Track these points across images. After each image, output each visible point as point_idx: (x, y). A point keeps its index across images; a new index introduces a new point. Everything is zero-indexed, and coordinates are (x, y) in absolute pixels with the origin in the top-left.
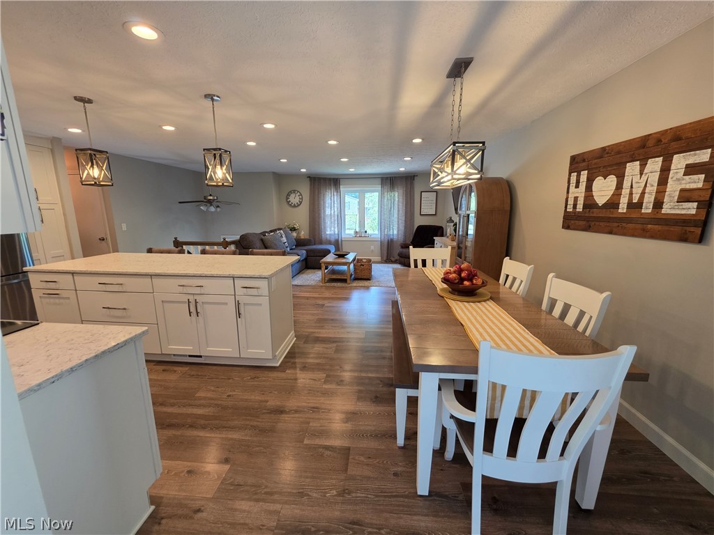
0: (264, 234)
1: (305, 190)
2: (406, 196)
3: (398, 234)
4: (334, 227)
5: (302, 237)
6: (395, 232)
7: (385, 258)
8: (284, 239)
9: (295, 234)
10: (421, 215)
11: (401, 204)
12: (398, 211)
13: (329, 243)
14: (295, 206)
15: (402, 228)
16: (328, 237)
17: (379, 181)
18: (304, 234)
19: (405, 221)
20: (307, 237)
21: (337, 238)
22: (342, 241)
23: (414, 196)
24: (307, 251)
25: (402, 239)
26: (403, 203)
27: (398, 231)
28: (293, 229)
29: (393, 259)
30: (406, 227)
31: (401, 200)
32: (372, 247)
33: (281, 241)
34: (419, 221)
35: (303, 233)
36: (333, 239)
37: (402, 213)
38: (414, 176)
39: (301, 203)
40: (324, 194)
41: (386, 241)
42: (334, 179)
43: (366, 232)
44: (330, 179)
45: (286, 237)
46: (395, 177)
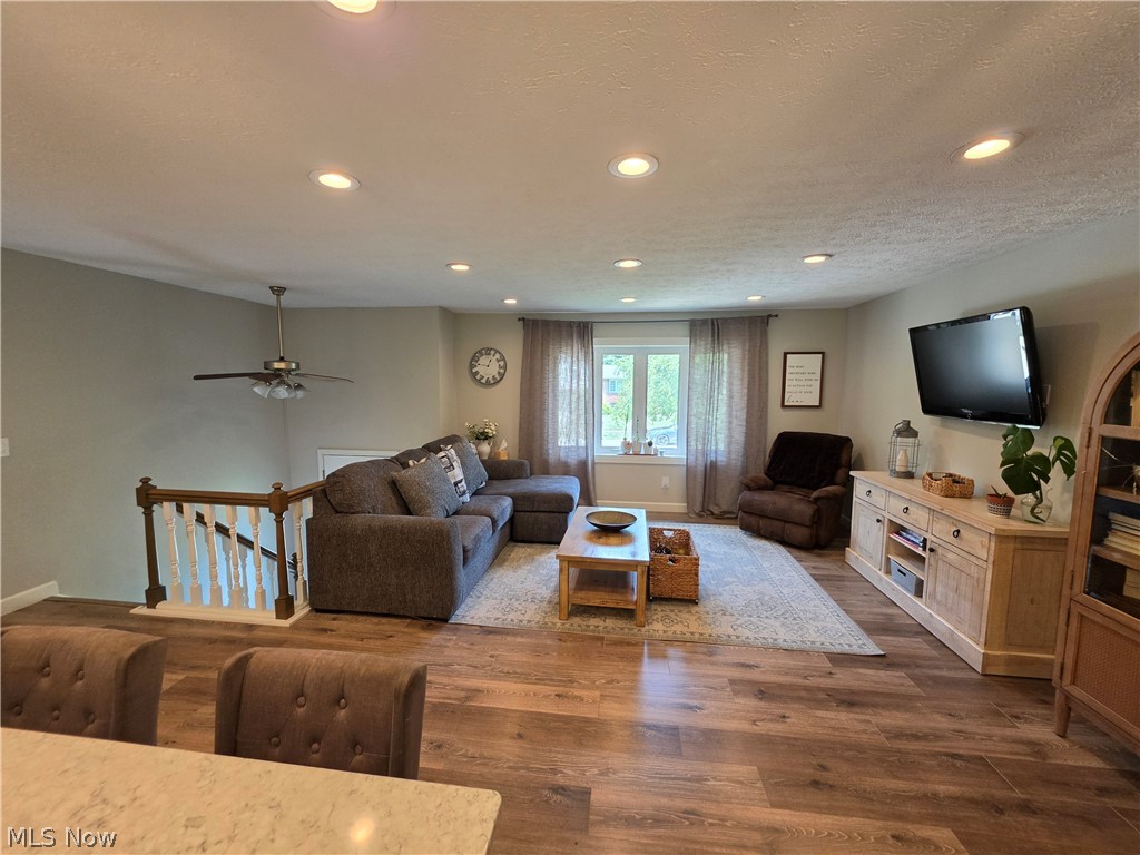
0: (401, 461)
1: (512, 348)
2: (751, 365)
3: (729, 453)
4: (578, 433)
5: (504, 457)
6: (722, 446)
7: (698, 508)
8: (458, 473)
9: (485, 448)
10: (783, 406)
11: (737, 382)
12: (730, 397)
13: (565, 470)
14: (488, 384)
15: (739, 436)
16: (562, 455)
17: (684, 329)
18: (506, 449)
19: (748, 422)
20: (514, 456)
21: (583, 456)
22: (594, 464)
23: (767, 363)
24: (515, 498)
25: (739, 464)
26: (742, 379)
27: (730, 443)
28: (482, 436)
29: (716, 510)
30: (748, 435)
31: (737, 371)
32: (665, 481)
33: (446, 480)
34: (781, 422)
35: (504, 445)
36: (573, 460)
37: (740, 402)
38: (770, 316)
39: (502, 376)
40: (555, 358)
41: (701, 468)
42: (579, 323)
43: (650, 444)
44: (570, 324)
45: (463, 465)
46: (725, 320)
